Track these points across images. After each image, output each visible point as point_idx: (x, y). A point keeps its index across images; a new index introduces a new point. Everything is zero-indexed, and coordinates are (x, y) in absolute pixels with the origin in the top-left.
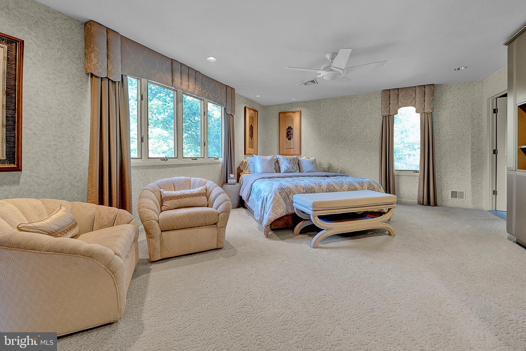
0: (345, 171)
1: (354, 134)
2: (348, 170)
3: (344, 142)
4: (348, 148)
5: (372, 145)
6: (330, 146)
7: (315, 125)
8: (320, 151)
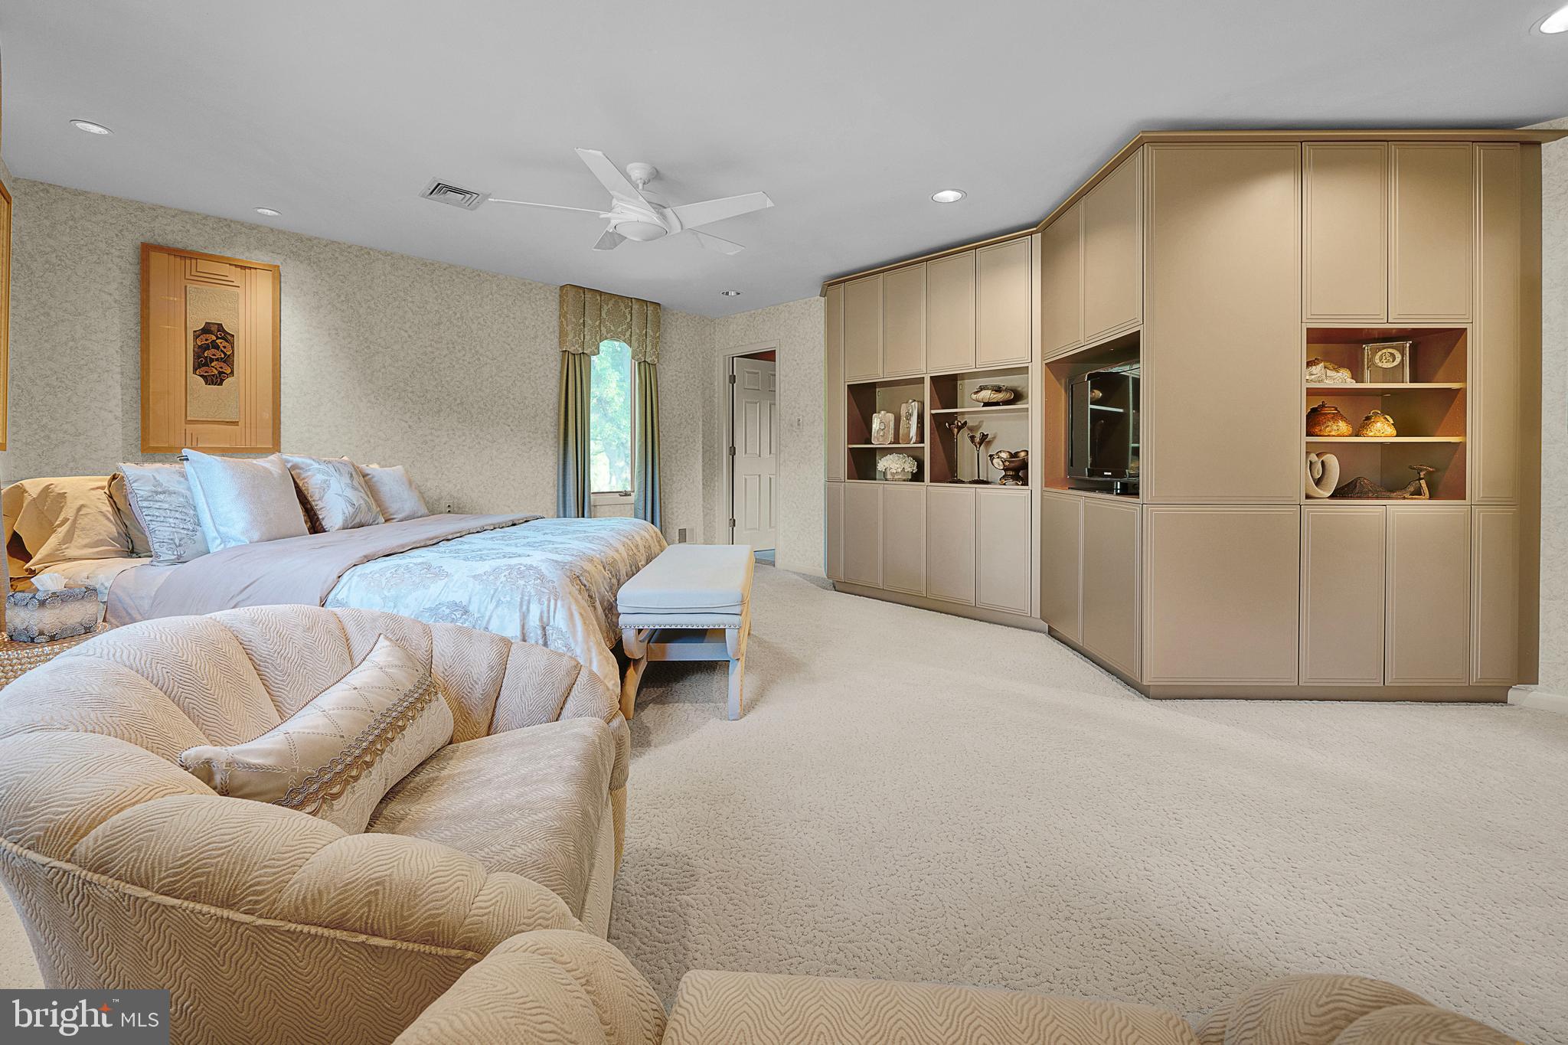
0: (461, 506)
1: (488, 391)
2: (472, 501)
3: (460, 413)
4: (471, 434)
5: (536, 429)
6: (410, 423)
7: (349, 340)
8: (372, 441)
